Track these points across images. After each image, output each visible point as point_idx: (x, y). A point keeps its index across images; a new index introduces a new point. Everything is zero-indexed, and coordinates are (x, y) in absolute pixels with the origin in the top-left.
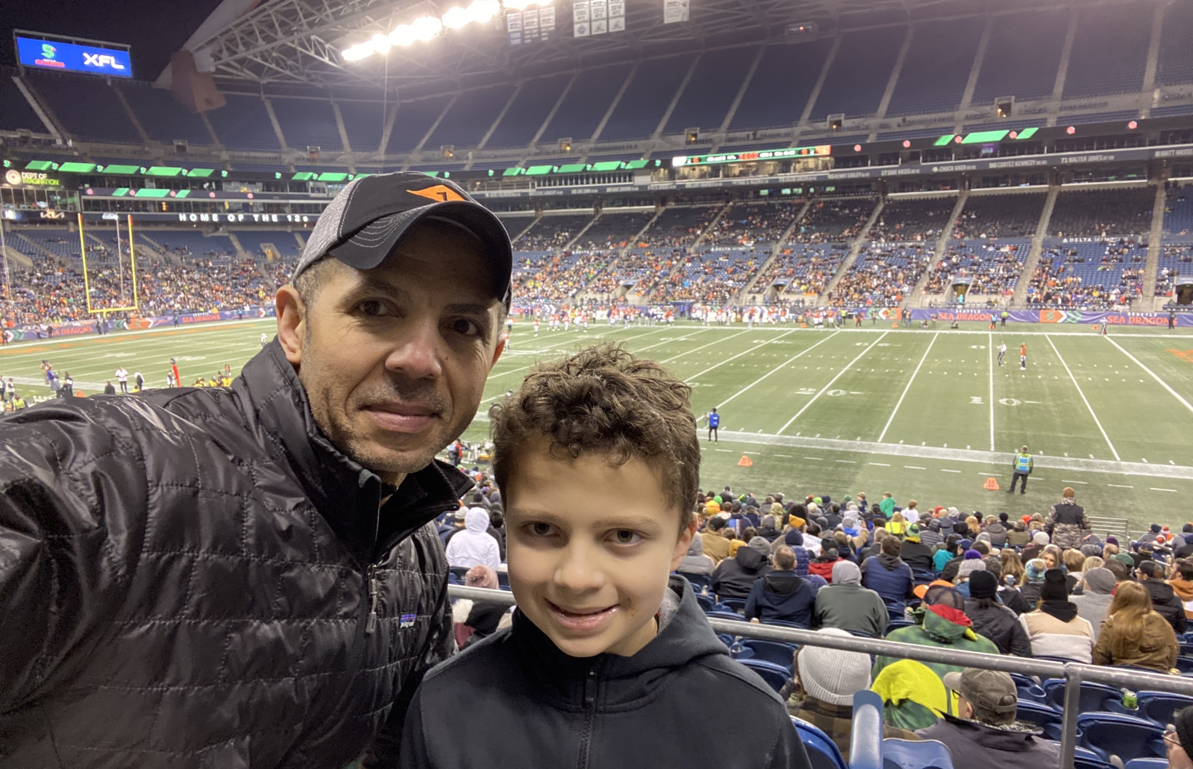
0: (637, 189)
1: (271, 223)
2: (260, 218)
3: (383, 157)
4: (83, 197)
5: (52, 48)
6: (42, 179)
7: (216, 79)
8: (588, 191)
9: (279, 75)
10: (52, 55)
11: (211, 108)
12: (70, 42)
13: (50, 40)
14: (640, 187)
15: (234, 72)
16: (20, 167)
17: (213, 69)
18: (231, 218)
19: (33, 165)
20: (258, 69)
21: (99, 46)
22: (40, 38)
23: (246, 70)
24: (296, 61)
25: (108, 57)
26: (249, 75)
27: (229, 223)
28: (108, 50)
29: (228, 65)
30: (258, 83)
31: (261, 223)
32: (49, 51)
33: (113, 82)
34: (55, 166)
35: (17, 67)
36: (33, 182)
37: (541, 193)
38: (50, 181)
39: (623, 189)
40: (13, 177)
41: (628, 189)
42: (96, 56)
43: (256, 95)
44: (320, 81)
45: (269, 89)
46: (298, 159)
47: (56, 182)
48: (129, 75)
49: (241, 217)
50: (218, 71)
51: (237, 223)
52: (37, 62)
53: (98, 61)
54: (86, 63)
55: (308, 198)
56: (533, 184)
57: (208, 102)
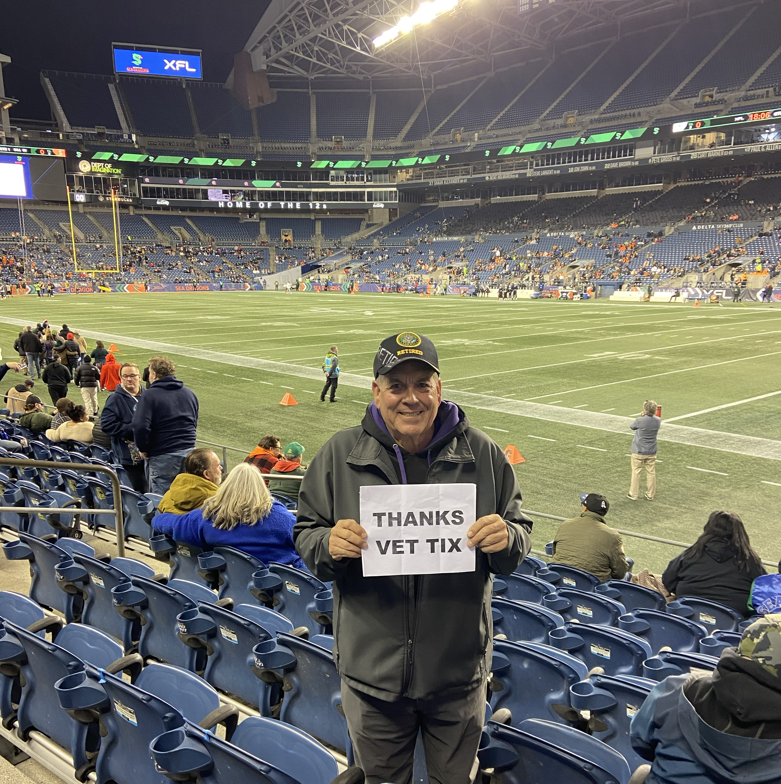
0: (637, 163)
1: (294, 210)
2: (286, 205)
3: (399, 144)
4: (142, 185)
5: (140, 57)
6: (108, 168)
7: (269, 77)
8: (586, 169)
9: (325, 69)
10: (140, 62)
11: (263, 104)
12: (154, 50)
13: (138, 50)
14: (639, 160)
15: (286, 69)
16: (88, 157)
17: (264, 67)
18: (261, 205)
19: (99, 155)
20: (304, 65)
21: (176, 52)
22: (131, 48)
23: (295, 67)
24: (336, 53)
25: (184, 62)
26: (298, 71)
27: (259, 210)
28: (184, 55)
29: (277, 62)
30: (307, 79)
31: (286, 210)
32: (137, 58)
33: (187, 85)
34: (116, 157)
35: (114, 75)
36: (100, 171)
37: (538, 174)
38: (114, 170)
39: (621, 165)
40: (85, 166)
41: (628, 164)
42: (173, 62)
43: (305, 90)
44: (361, 73)
45: (316, 84)
46: (320, 149)
47: (118, 171)
48: (200, 77)
49: (269, 204)
50: (270, 69)
51: (266, 210)
52: (128, 69)
53: (175, 65)
54: (166, 68)
55: (328, 186)
56: (532, 164)
57: (261, 99)
